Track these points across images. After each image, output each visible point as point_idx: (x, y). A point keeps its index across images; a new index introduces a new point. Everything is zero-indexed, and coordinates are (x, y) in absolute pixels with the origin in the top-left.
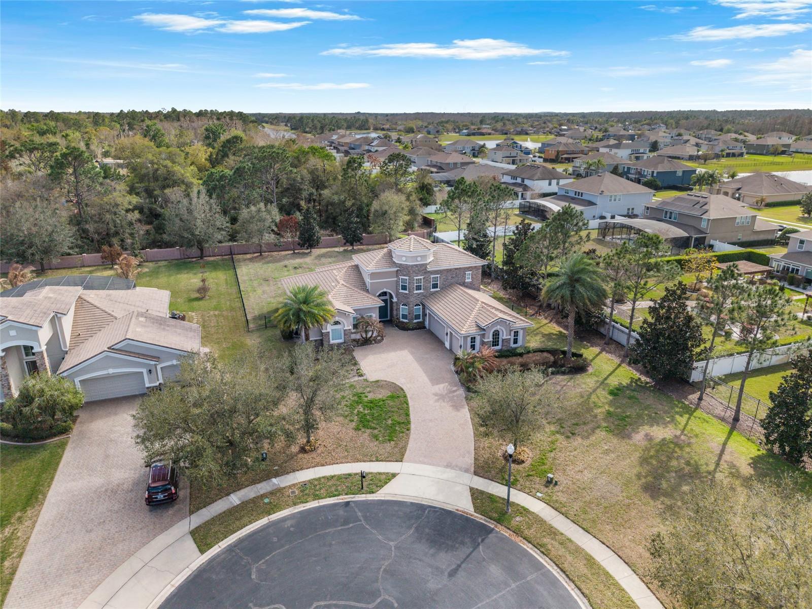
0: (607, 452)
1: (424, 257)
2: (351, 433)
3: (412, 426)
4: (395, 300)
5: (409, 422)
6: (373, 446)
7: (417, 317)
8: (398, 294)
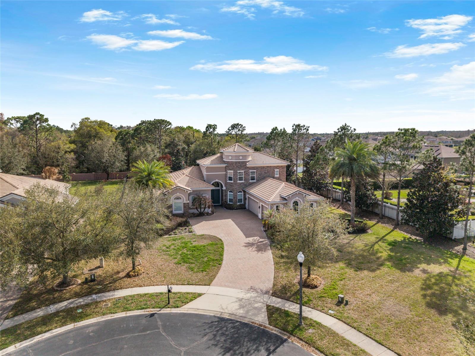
0: (392, 282)
1: (245, 157)
2: (172, 266)
3: (224, 262)
4: (224, 188)
5: (222, 260)
6: (188, 275)
7: (240, 200)
8: (226, 184)
